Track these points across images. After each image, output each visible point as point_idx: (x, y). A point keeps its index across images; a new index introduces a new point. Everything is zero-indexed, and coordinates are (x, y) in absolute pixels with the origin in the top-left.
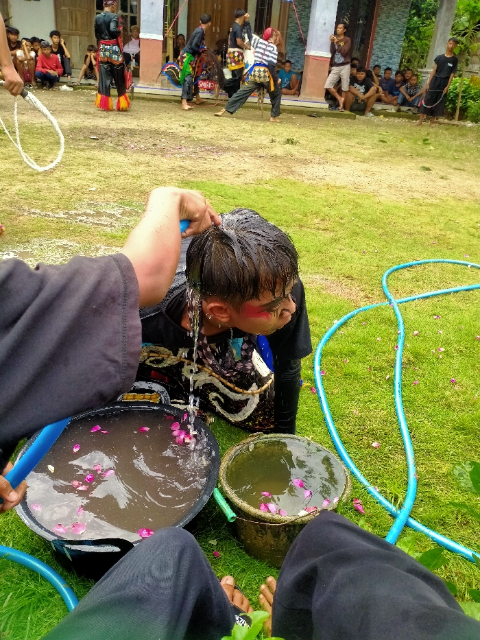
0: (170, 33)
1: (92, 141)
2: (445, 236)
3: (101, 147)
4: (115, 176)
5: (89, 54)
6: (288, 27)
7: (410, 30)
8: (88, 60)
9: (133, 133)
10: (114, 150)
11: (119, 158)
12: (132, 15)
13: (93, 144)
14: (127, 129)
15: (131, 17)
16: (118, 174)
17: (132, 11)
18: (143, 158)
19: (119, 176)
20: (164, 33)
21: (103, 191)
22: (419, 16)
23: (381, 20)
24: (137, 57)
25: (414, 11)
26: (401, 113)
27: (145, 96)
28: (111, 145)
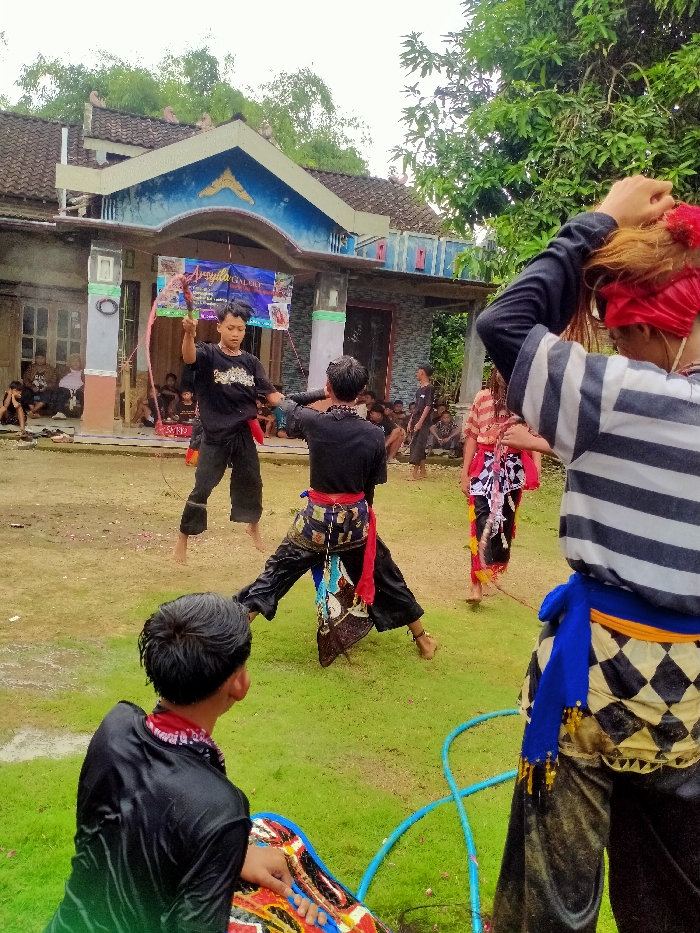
0: (127, 366)
1: (15, 530)
2: (512, 662)
3: (26, 542)
4: (48, 592)
5: (10, 392)
6: (283, 356)
7: (435, 351)
8: (8, 401)
9: (73, 511)
10: (49, 544)
11: (55, 560)
12: (74, 341)
13: (15, 536)
14: (64, 506)
15: (73, 344)
16: (54, 587)
17: (73, 336)
18: (90, 556)
19: (55, 592)
20: (119, 369)
21: (30, 622)
22: (445, 335)
23: (398, 346)
24: (80, 395)
25: (437, 330)
26: (435, 458)
27: (91, 447)
28: (43, 535)
